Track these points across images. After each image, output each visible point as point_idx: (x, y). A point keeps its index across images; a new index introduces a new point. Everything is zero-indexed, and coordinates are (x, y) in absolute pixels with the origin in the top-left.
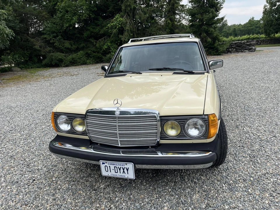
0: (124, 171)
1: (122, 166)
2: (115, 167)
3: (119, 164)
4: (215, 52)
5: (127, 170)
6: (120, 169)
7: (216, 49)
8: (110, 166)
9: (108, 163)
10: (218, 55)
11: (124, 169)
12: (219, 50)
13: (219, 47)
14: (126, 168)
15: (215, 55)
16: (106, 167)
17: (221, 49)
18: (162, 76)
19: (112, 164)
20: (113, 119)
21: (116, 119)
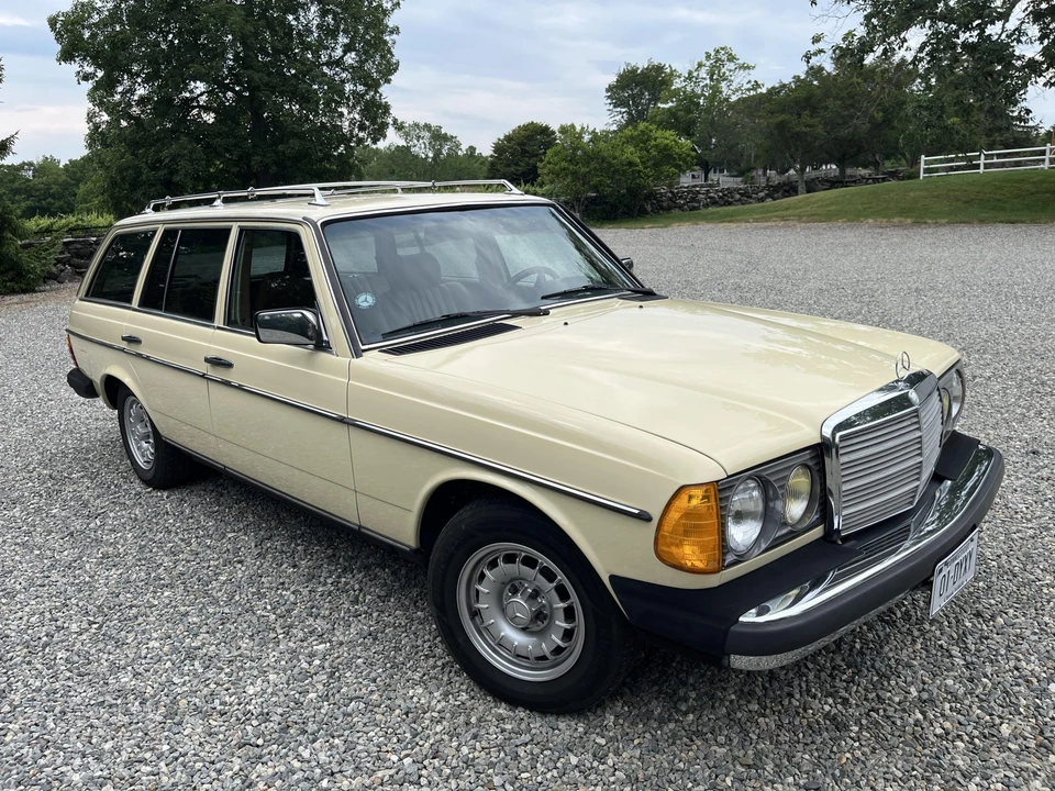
0: (965, 568)
1: (965, 553)
2: (956, 566)
3: (960, 553)
4: (10, 281)
5: (970, 557)
6: (961, 566)
7: (12, 269)
8: (948, 572)
9: (948, 561)
10: (25, 291)
11: (966, 560)
12: (29, 272)
13: (24, 255)
14: (970, 551)
15: (13, 292)
16: (944, 578)
17: (35, 268)
19: (952, 561)
20: (908, 423)
21: (916, 420)
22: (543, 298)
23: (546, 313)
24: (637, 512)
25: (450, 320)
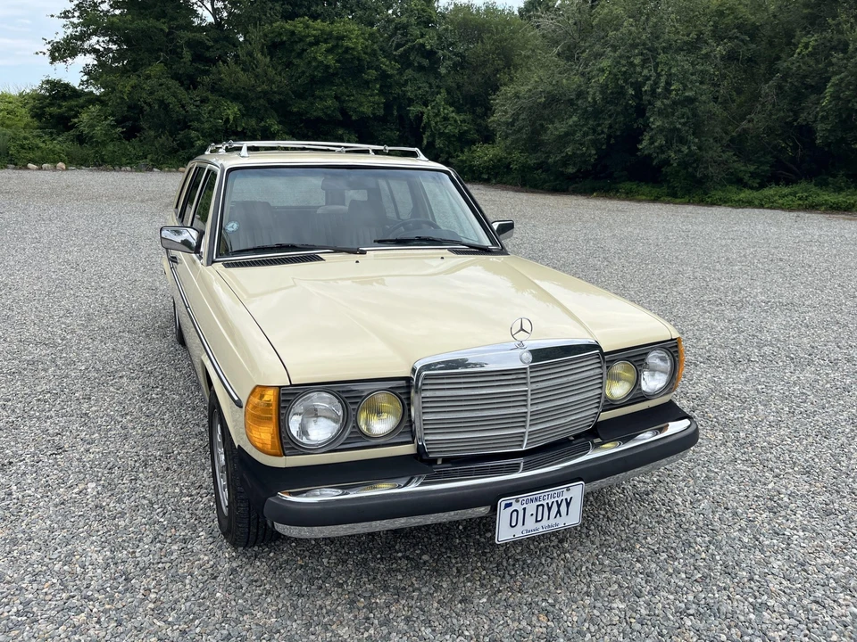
0: (559, 512)
1: (557, 499)
2: (538, 506)
3: (548, 496)
5: (568, 504)
6: (549, 509)
8: (524, 509)
9: (521, 500)
11: (559, 506)
14: (566, 499)
16: (515, 513)
18: (442, 258)
19: (532, 500)
20: (514, 377)
21: (523, 376)
22: (375, 241)
23: (363, 253)
24: (236, 399)
25: (281, 248)
